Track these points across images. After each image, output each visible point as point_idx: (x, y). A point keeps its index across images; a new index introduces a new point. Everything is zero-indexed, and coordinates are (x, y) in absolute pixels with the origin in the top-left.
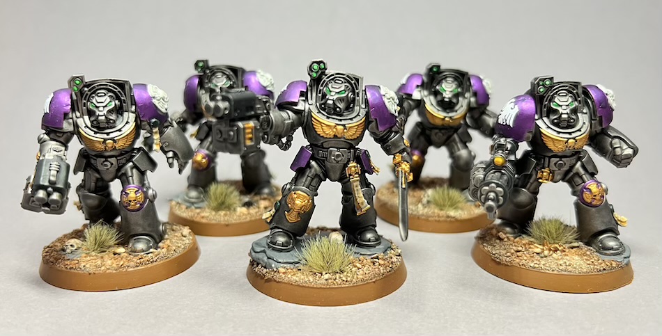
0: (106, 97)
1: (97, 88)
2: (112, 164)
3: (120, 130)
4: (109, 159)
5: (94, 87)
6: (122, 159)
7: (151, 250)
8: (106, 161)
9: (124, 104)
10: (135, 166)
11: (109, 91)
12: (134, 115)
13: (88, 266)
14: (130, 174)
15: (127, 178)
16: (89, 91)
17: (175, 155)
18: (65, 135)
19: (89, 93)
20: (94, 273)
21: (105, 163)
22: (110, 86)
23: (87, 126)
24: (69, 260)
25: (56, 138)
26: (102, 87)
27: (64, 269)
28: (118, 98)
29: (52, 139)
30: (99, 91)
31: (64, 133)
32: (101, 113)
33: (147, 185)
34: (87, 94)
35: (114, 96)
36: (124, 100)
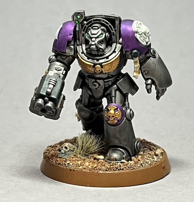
0: (99, 29)
1: (93, 22)
2: (99, 85)
3: (107, 58)
4: (98, 81)
5: (91, 21)
6: (109, 81)
7: (123, 161)
8: (96, 82)
9: (113, 37)
10: (118, 89)
11: (102, 25)
12: (121, 46)
13: (71, 164)
14: (113, 95)
15: (111, 98)
16: (87, 24)
17: (153, 82)
18: (68, 58)
19: (87, 26)
20: (74, 170)
21: (95, 83)
22: (103, 21)
23: (83, 53)
24: (60, 158)
25: (61, 60)
26: (97, 21)
27: (54, 164)
28: (108, 31)
29: (58, 61)
30: (94, 25)
31: (67, 56)
32: (93, 43)
33: (127, 105)
34: (86, 27)
35: (105, 29)
36: (113, 33)
